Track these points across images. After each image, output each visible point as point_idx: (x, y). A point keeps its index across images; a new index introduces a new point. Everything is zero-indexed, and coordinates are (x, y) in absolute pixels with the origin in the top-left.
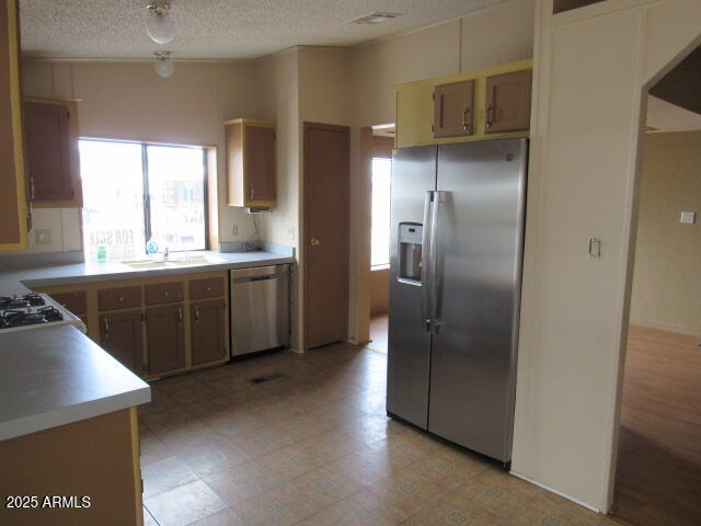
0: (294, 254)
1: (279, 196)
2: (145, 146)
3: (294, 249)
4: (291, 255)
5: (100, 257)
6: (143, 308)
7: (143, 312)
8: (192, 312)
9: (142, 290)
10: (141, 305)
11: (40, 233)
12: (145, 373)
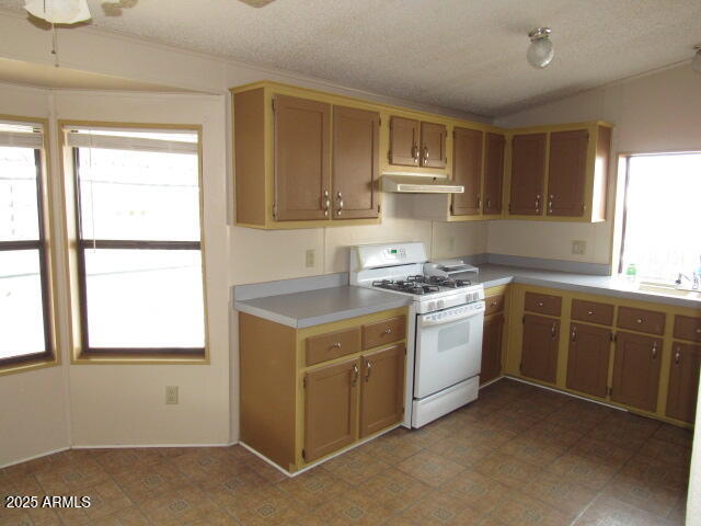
6: (614, 329)
7: (614, 332)
8: (673, 355)
9: (616, 309)
10: (611, 325)
11: (575, 243)
12: (608, 398)
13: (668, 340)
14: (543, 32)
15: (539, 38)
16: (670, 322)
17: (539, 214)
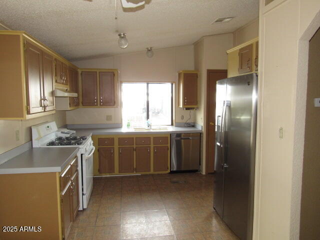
0: (202, 129)
1: (199, 102)
2: (148, 84)
3: (202, 127)
4: (201, 129)
5: (128, 126)
6: (135, 146)
7: (135, 148)
8: (154, 150)
9: (135, 139)
10: (133, 145)
11: (107, 116)
12: (135, 172)
13: (152, 146)
14: (124, 34)
15: (122, 37)
16: (152, 140)
17: (97, 105)
